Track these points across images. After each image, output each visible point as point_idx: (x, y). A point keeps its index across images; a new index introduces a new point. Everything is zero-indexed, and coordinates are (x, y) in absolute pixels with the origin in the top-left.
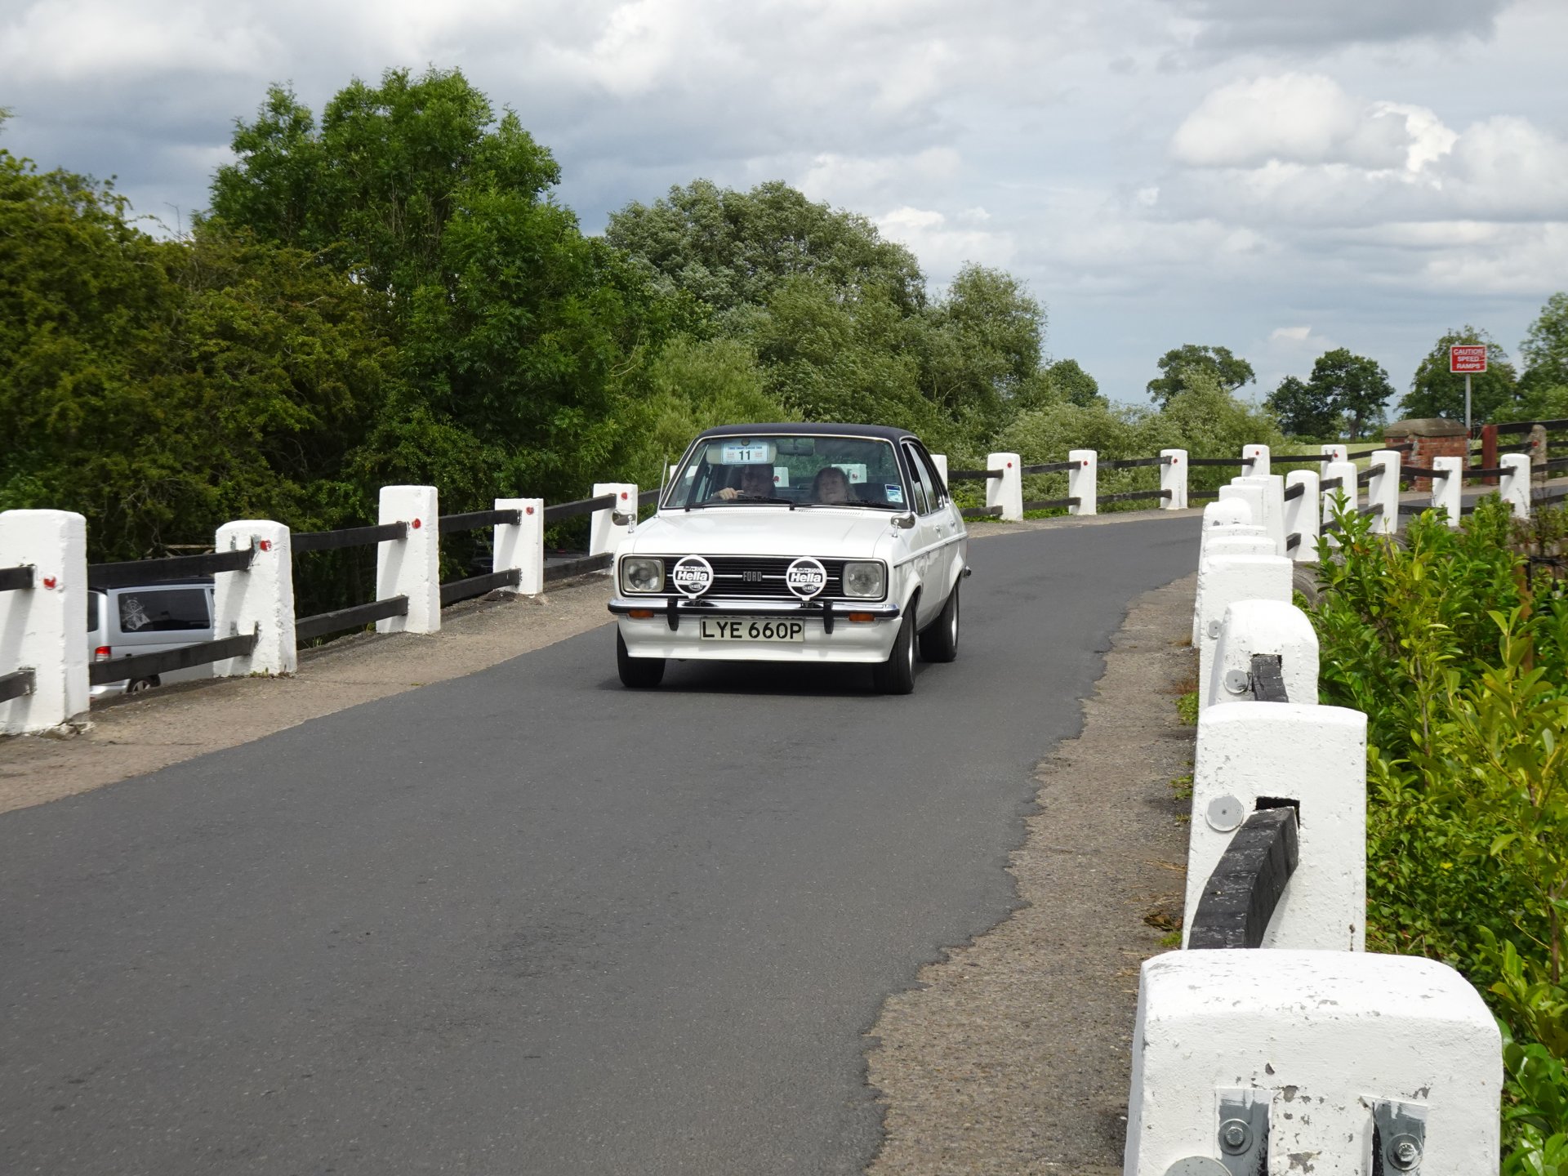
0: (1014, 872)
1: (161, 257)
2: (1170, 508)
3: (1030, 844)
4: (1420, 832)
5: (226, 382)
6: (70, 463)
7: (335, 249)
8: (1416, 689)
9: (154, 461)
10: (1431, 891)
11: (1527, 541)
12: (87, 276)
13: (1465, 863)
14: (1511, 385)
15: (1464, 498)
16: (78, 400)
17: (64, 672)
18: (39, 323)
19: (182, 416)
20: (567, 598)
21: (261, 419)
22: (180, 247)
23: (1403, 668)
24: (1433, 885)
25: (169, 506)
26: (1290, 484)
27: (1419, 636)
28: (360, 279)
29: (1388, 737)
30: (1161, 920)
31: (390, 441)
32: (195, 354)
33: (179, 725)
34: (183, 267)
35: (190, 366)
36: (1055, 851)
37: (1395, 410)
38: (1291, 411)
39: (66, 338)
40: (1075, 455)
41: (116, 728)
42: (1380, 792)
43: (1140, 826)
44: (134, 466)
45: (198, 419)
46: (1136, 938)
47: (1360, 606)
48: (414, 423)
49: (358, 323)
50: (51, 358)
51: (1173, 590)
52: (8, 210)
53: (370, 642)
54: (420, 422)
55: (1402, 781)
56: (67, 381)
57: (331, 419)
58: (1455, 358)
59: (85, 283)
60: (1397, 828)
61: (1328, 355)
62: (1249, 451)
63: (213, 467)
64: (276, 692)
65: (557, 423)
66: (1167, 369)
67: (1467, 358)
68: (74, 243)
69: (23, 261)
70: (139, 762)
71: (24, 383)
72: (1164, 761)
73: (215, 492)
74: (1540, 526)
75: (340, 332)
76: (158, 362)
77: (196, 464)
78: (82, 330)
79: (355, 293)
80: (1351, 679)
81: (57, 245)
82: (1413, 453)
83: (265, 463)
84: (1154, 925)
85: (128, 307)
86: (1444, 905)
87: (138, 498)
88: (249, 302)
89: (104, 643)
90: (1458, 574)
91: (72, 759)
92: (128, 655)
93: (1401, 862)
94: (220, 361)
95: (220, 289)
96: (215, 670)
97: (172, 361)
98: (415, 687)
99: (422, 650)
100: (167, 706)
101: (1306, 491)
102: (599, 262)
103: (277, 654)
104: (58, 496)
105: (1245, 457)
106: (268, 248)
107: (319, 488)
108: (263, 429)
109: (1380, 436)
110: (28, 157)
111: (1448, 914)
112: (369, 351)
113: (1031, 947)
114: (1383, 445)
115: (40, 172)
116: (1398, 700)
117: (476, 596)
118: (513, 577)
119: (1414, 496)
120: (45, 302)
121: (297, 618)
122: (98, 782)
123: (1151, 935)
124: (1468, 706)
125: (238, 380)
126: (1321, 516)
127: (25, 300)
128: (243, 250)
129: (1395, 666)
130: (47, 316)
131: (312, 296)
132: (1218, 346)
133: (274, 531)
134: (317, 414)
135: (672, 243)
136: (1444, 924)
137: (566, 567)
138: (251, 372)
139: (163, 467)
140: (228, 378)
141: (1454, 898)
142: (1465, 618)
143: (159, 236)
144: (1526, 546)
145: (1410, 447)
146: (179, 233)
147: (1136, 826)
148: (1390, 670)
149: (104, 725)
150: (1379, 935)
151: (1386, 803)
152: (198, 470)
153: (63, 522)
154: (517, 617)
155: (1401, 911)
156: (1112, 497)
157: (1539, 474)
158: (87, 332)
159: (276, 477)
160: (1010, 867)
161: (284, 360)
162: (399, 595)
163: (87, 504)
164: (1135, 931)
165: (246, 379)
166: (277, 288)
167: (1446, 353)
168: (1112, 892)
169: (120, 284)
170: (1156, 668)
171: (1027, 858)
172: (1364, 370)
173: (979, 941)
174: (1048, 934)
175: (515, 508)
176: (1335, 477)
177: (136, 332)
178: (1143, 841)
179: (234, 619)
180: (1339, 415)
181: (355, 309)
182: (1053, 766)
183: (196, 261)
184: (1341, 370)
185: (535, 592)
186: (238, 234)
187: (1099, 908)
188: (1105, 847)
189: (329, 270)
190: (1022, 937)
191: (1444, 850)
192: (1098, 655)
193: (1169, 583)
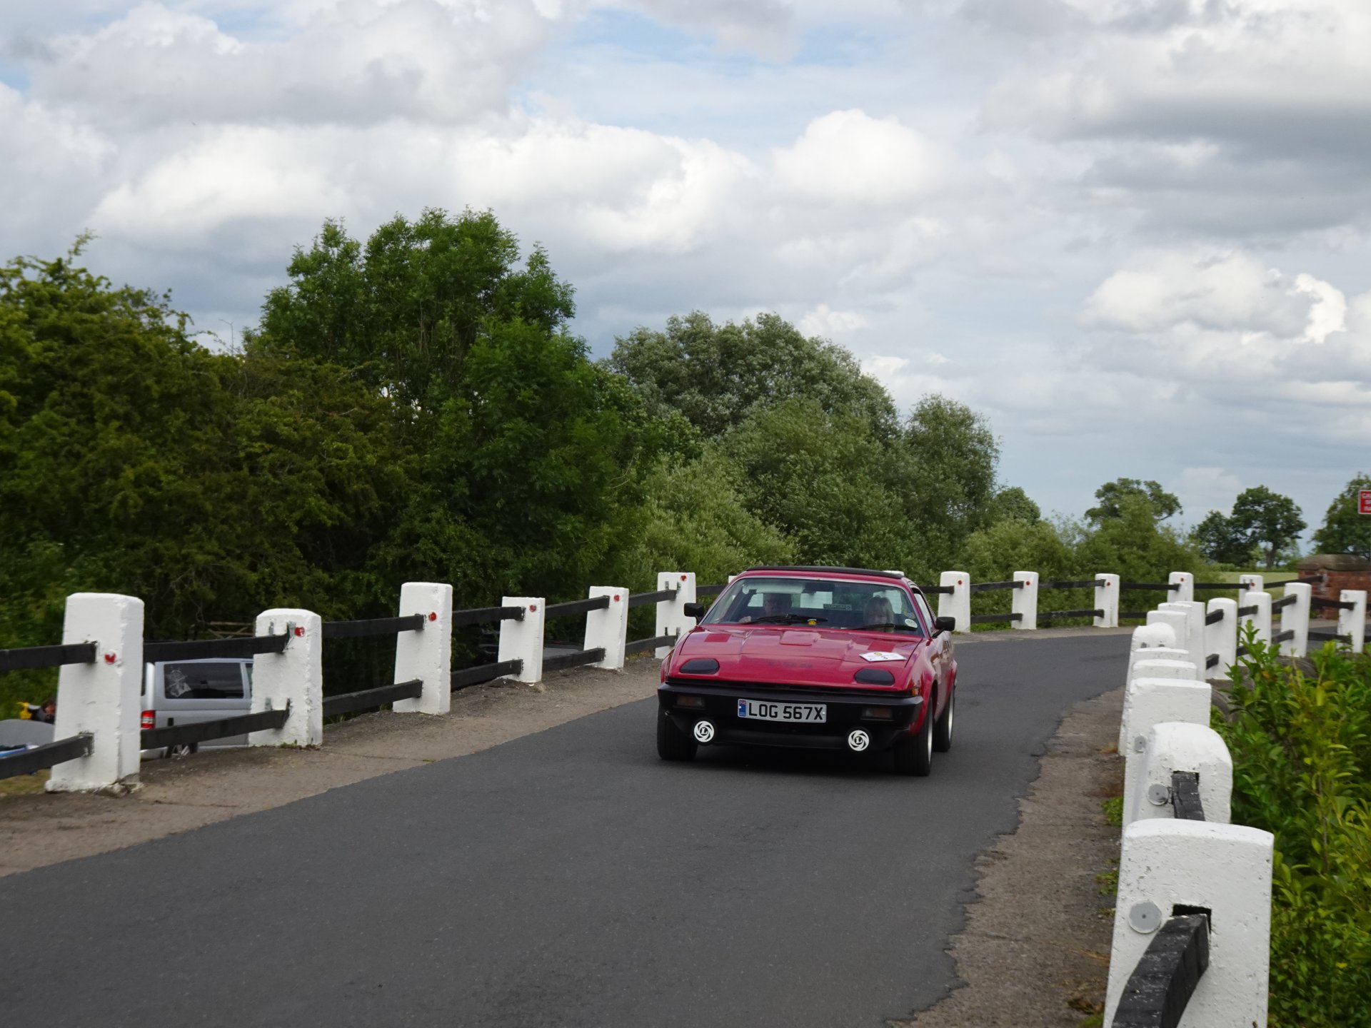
0: (953, 954)
1: (216, 367)
2: (1102, 626)
3: (969, 929)
4: (1319, 936)
5: (267, 480)
6: (127, 547)
7: (369, 366)
8: (1317, 802)
9: (201, 548)
10: (1326, 987)
12: (150, 382)
13: (1358, 964)
16: (137, 490)
17: (119, 737)
18: (106, 421)
19: (229, 509)
20: (563, 688)
21: (297, 515)
22: (231, 359)
23: (1306, 783)
25: (211, 589)
26: (1211, 610)
27: (1321, 755)
28: (389, 394)
29: (1293, 843)
30: (1083, 1004)
31: (411, 538)
32: (242, 454)
33: (217, 789)
34: (234, 378)
35: (237, 465)
36: (990, 936)
37: (1308, 542)
38: (1214, 541)
39: (129, 436)
40: (1019, 576)
41: (162, 789)
42: (1282, 894)
43: (1067, 917)
44: (184, 551)
45: (241, 512)
46: (1061, 1019)
47: (1268, 726)
48: (434, 522)
49: (386, 432)
50: (115, 452)
51: (1103, 701)
52: (85, 321)
53: (386, 720)
54: (438, 522)
55: (1302, 884)
56: (129, 473)
57: (358, 516)
58: (1363, 501)
59: (148, 388)
60: (1297, 930)
61: (1249, 491)
62: (1175, 577)
63: (253, 555)
64: (303, 762)
65: (559, 527)
66: (1103, 499)
68: (141, 352)
69: (96, 366)
70: (181, 821)
71: (91, 473)
72: (1091, 858)
73: (253, 577)
75: (370, 440)
76: (209, 460)
77: (238, 551)
78: (143, 429)
79: (385, 405)
80: (1259, 792)
81: (125, 353)
82: (1323, 585)
83: (298, 553)
84: (1078, 1009)
85: (185, 411)
86: (1338, 1001)
87: (185, 580)
88: (291, 410)
89: (150, 707)
90: (1355, 698)
91: (122, 815)
92: (171, 721)
93: (1299, 960)
94: (265, 461)
95: (266, 397)
96: (250, 740)
97: (221, 459)
98: (425, 763)
99: (432, 729)
100: (207, 771)
101: (1225, 617)
102: (601, 384)
103: (306, 728)
104: (114, 575)
105: (1171, 583)
106: (309, 364)
107: (344, 579)
108: (299, 523)
109: (1292, 567)
110: (105, 275)
111: (1342, 1010)
112: (395, 457)
113: (967, 1023)
114: (1295, 576)
115: (112, 290)
116: (1301, 812)
117: (482, 682)
118: (516, 666)
119: (1323, 624)
120: (112, 403)
121: (324, 696)
122: (145, 837)
123: (1074, 1016)
124: (1362, 821)
125: (279, 479)
126: (1238, 639)
127: (95, 402)
128: (288, 364)
129: (1299, 780)
130: (114, 416)
131: (347, 406)
132: (1149, 479)
133: (307, 619)
134: (346, 512)
135: (671, 371)
137: (564, 658)
138: (290, 472)
139: (209, 553)
140: (270, 476)
141: (1347, 996)
142: (1361, 739)
143: (215, 350)
145: (1320, 580)
146: (232, 346)
148: (1294, 784)
149: (152, 786)
151: (1286, 905)
152: (239, 558)
153: (124, 606)
154: (517, 703)
155: (1299, 1005)
156: (1051, 614)
158: (148, 431)
159: (308, 566)
160: (950, 949)
161: (320, 463)
162: (414, 679)
163: (140, 582)
164: (1060, 1013)
165: (286, 478)
166: (316, 399)
167: (1354, 495)
168: (1041, 976)
169: (179, 390)
170: (1086, 772)
171: (965, 942)
172: (1281, 506)
173: (921, 1016)
174: (982, 1012)
175: (520, 606)
176: (1251, 605)
177: (191, 432)
178: (1069, 930)
179: (270, 696)
180: (1257, 545)
181: (384, 420)
182: (990, 859)
183: (247, 373)
184: (1260, 506)
185: (534, 681)
186: (284, 349)
187: (1028, 990)
188: (1035, 935)
189: (363, 384)
190: (959, 1014)
191: (1339, 951)
192: (1033, 759)
193: (1099, 695)
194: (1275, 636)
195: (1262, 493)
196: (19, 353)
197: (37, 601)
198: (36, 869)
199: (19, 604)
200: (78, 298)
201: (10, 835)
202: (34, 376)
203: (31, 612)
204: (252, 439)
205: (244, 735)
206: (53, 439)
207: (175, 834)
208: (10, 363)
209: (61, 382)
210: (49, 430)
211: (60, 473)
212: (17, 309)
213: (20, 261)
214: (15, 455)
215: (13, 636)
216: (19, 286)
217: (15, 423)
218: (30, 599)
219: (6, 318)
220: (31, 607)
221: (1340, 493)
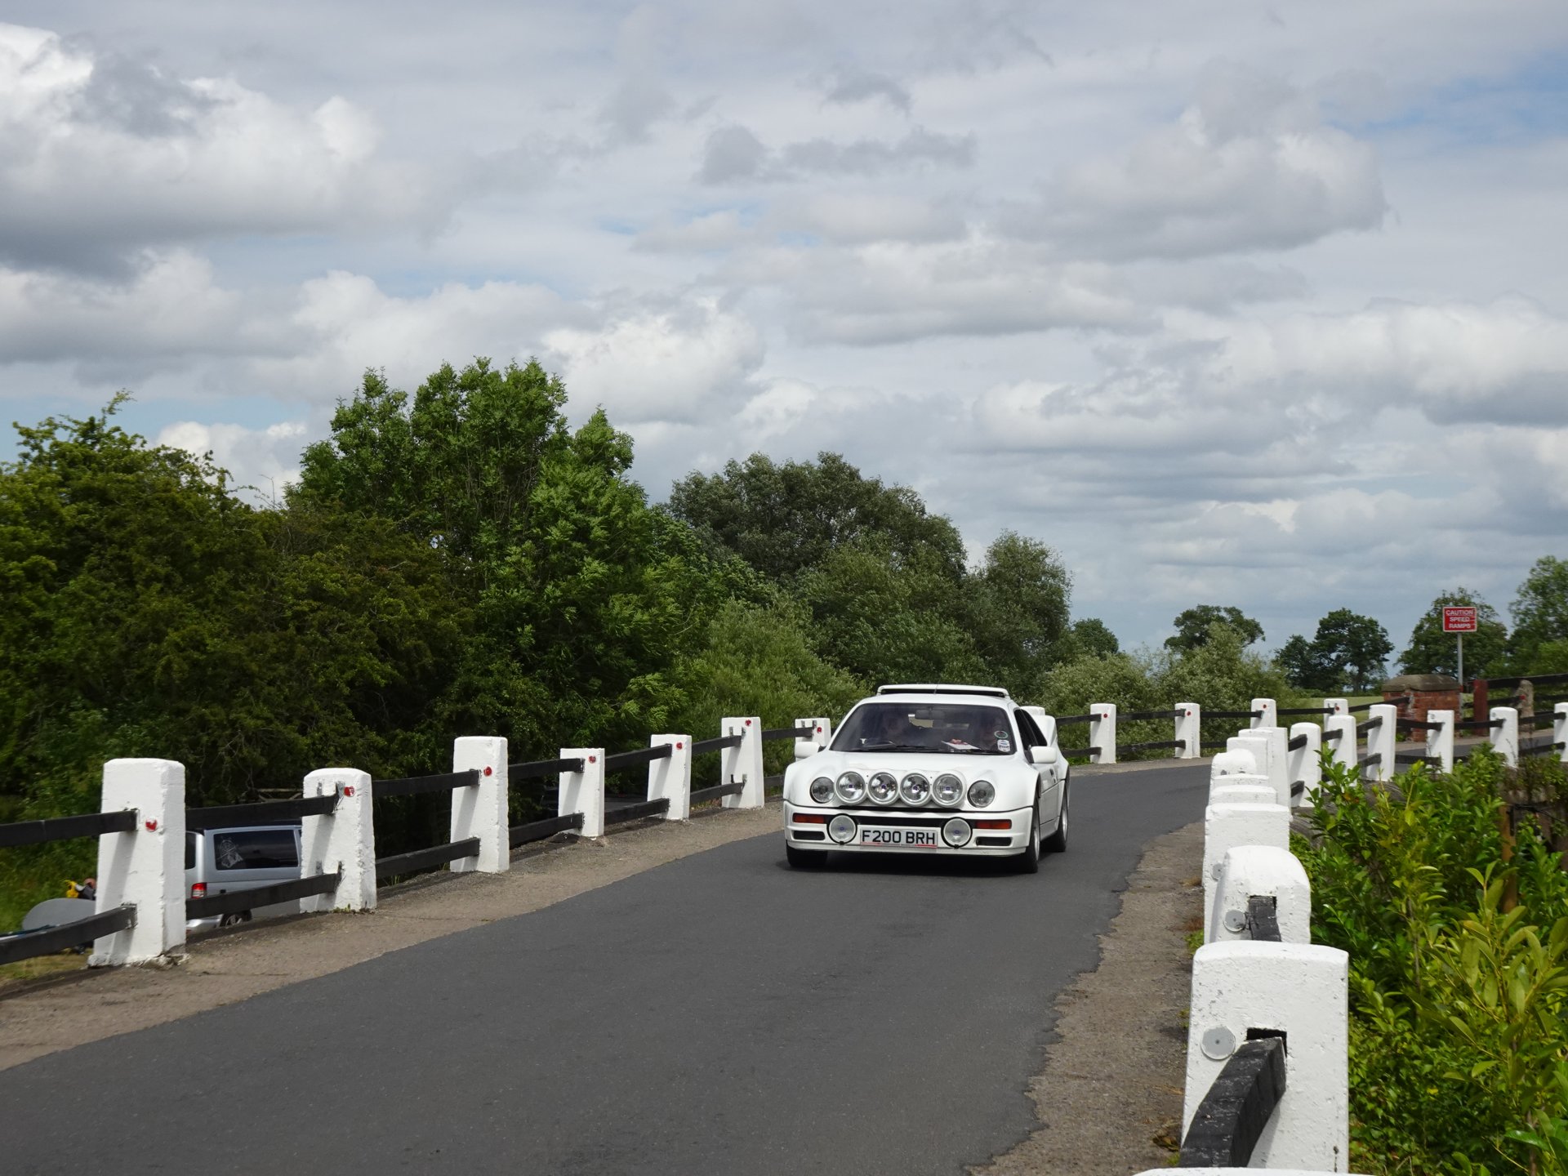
0: (1033, 1096)
1: (258, 524)
2: (1184, 757)
3: (1049, 1070)
4: (1406, 1060)
5: (316, 639)
6: (172, 713)
7: (416, 517)
8: (1407, 925)
9: (250, 712)
10: (1416, 1114)
11: (1515, 788)
12: (190, 541)
14: (1501, 642)
15: (1456, 749)
16: (180, 654)
17: (164, 907)
18: (148, 583)
20: (626, 841)
21: (349, 675)
22: (274, 515)
23: (1394, 906)
24: (1420, 1109)
25: (262, 754)
26: (1294, 735)
27: (1411, 877)
28: (441, 545)
29: (1381, 971)
30: (1168, 1141)
31: (469, 692)
32: (289, 613)
33: (267, 957)
34: (277, 534)
35: (283, 624)
36: (1071, 1076)
37: (1395, 665)
38: (1297, 667)
39: (171, 598)
40: (1096, 708)
41: (210, 960)
42: (1374, 1023)
43: (1150, 1054)
44: (233, 716)
45: (291, 674)
46: (1145, 1158)
47: (1353, 850)
48: (493, 676)
49: (437, 584)
50: (156, 616)
51: (1184, 833)
52: (121, 481)
53: (445, 881)
55: (1395, 1012)
56: (173, 636)
57: (412, 674)
58: (1447, 618)
59: (189, 547)
60: (1384, 1056)
61: (1331, 614)
63: (304, 718)
64: (357, 927)
66: (1183, 627)
67: (1458, 619)
68: (180, 510)
69: (133, 527)
70: (230, 991)
71: (132, 638)
72: (1174, 993)
73: (304, 741)
74: (1528, 774)
75: (420, 593)
76: (253, 621)
77: (287, 715)
78: (185, 590)
79: (435, 556)
80: (1343, 918)
81: (163, 512)
82: (1410, 706)
83: (350, 715)
84: (1164, 1146)
85: (227, 570)
87: (234, 746)
88: (338, 565)
89: (200, 879)
91: (169, 988)
92: (223, 891)
93: (1388, 1086)
94: (314, 619)
95: (311, 554)
96: (301, 905)
97: (266, 619)
98: (485, 923)
99: (491, 887)
100: (256, 939)
101: (1308, 742)
102: (661, 527)
103: (359, 891)
104: (161, 744)
106: (355, 518)
108: (350, 684)
109: (1377, 692)
110: (140, 434)
111: (1434, 1136)
112: (448, 610)
113: (1048, 1166)
114: (1381, 699)
115: (148, 447)
117: (543, 838)
118: (577, 821)
119: (1410, 747)
120: (152, 565)
121: (378, 856)
122: (193, 1010)
123: (1158, 1154)
124: (1454, 943)
125: (328, 638)
126: (1322, 767)
127: (134, 564)
128: (332, 518)
129: (1386, 905)
130: (154, 578)
131: (395, 560)
132: (1229, 606)
133: (355, 777)
134: (400, 670)
135: (731, 512)
136: (1430, 1145)
137: (626, 811)
138: (340, 630)
139: (258, 717)
140: (319, 635)
141: (1441, 1121)
142: (1446, 858)
143: (258, 506)
144: (1515, 793)
145: (1407, 701)
146: (274, 502)
147: (1146, 1053)
148: (1383, 909)
149: (199, 957)
150: (1369, 1156)
151: (1376, 1032)
152: (289, 721)
153: (164, 770)
154: (580, 858)
155: (1390, 1134)
156: (1130, 747)
157: (1526, 726)
158: (189, 592)
159: (361, 728)
160: (1030, 1091)
161: (370, 619)
162: (471, 836)
163: (186, 751)
164: (1144, 1152)
165: (334, 635)
166: (363, 553)
167: (1440, 613)
168: (1123, 1115)
169: (220, 549)
170: (1169, 905)
171: (1045, 1083)
172: (1365, 628)
173: (999, 1160)
174: (1063, 1153)
175: (578, 757)
176: (1335, 729)
177: (233, 593)
178: (1153, 1067)
179: (320, 860)
180: (1342, 670)
181: (435, 572)
182: (1071, 998)
183: (290, 527)
184: (1343, 628)
185: (597, 835)
186: (328, 504)
187: (1111, 1129)
188: (1117, 1073)
189: (411, 537)
190: (1039, 1156)
191: (1430, 1077)
192: (1114, 894)
193: (1182, 827)
194: (1361, 760)
195: (1345, 615)
196: (53, 515)
197: (81, 773)
198: (78, 1047)
199: (61, 778)
200: (113, 457)
201: (51, 1012)
202: (68, 540)
203: (73, 785)
204: (298, 596)
205: (295, 901)
206: (93, 605)
207: (224, 1004)
208: (43, 528)
209: (97, 545)
210: (87, 595)
211: (100, 639)
212: (49, 471)
213: (50, 422)
214: (52, 623)
215: (56, 811)
216: (51, 447)
217: (50, 589)
218: (71, 772)
219: (38, 481)
220: (74, 780)
221: (1426, 612)
